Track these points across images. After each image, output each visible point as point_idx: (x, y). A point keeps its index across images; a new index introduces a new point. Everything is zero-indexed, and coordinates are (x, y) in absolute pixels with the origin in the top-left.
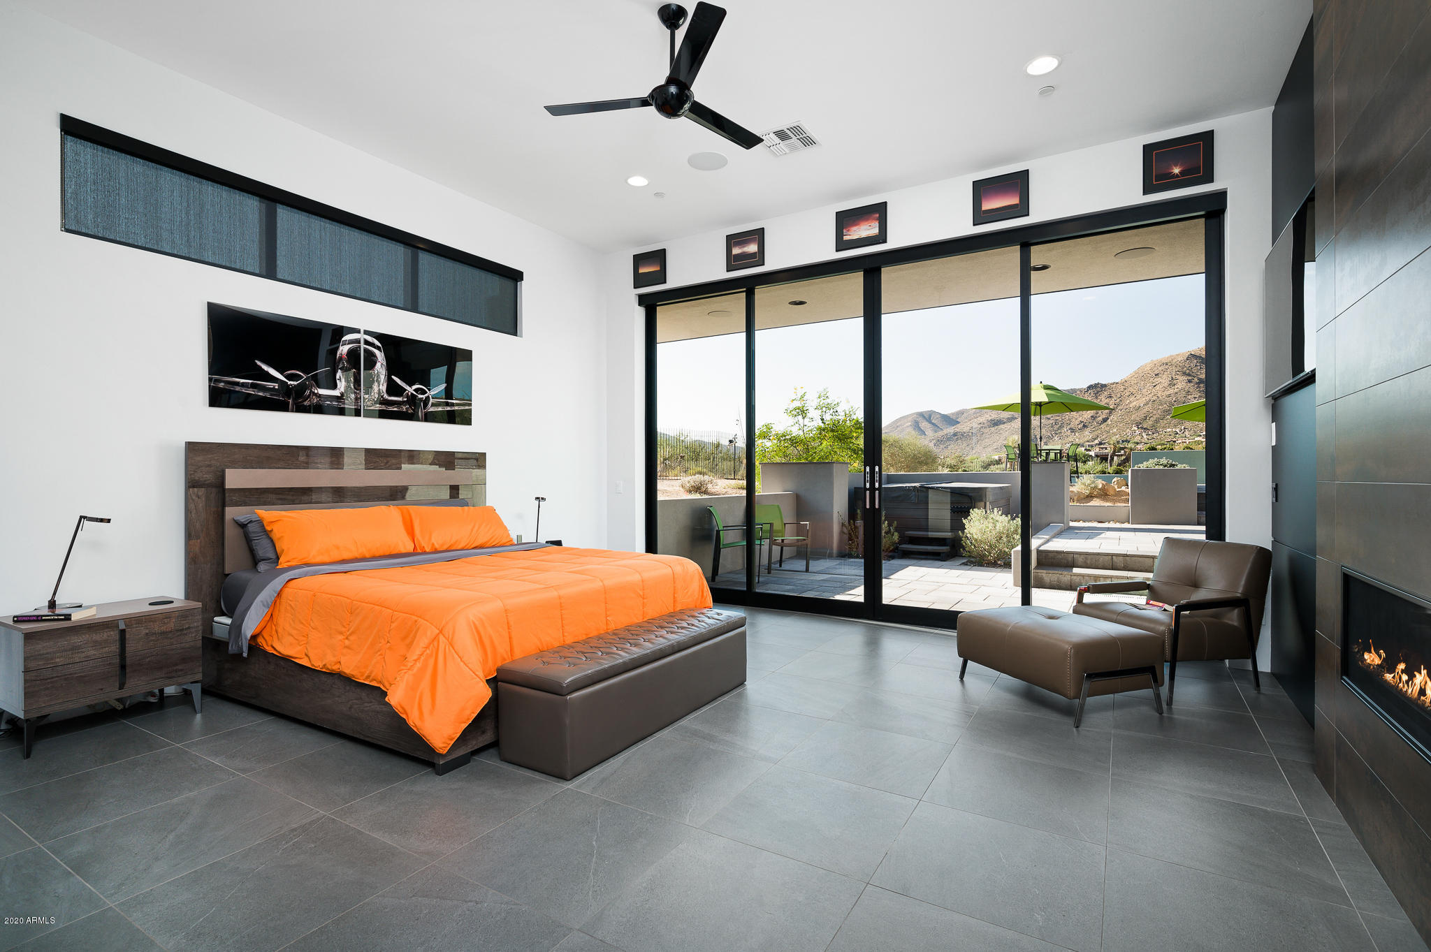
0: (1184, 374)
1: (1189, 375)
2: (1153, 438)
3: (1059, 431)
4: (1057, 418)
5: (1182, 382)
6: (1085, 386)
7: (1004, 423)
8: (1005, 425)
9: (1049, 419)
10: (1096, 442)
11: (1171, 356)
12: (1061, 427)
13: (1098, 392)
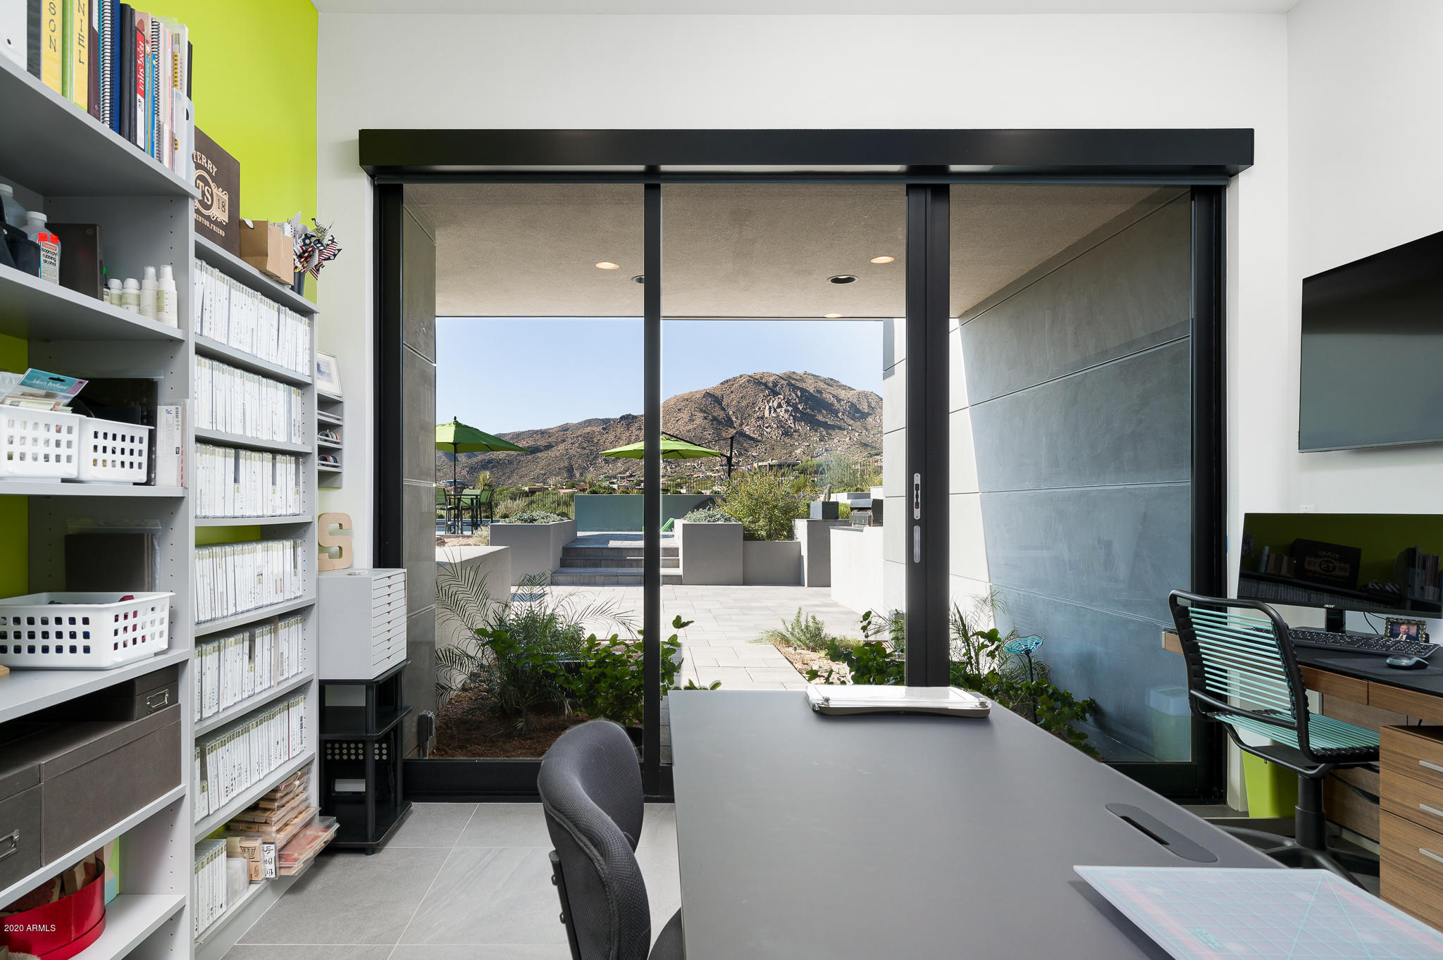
0: (701, 411)
1: (705, 412)
2: (676, 472)
3: (594, 462)
4: (593, 448)
5: (699, 417)
6: (618, 417)
7: (541, 451)
8: (542, 454)
9: (585, 448)
10: (628, 474)
11: (691, 393)
12: (596, 458)
13: (629, 423)
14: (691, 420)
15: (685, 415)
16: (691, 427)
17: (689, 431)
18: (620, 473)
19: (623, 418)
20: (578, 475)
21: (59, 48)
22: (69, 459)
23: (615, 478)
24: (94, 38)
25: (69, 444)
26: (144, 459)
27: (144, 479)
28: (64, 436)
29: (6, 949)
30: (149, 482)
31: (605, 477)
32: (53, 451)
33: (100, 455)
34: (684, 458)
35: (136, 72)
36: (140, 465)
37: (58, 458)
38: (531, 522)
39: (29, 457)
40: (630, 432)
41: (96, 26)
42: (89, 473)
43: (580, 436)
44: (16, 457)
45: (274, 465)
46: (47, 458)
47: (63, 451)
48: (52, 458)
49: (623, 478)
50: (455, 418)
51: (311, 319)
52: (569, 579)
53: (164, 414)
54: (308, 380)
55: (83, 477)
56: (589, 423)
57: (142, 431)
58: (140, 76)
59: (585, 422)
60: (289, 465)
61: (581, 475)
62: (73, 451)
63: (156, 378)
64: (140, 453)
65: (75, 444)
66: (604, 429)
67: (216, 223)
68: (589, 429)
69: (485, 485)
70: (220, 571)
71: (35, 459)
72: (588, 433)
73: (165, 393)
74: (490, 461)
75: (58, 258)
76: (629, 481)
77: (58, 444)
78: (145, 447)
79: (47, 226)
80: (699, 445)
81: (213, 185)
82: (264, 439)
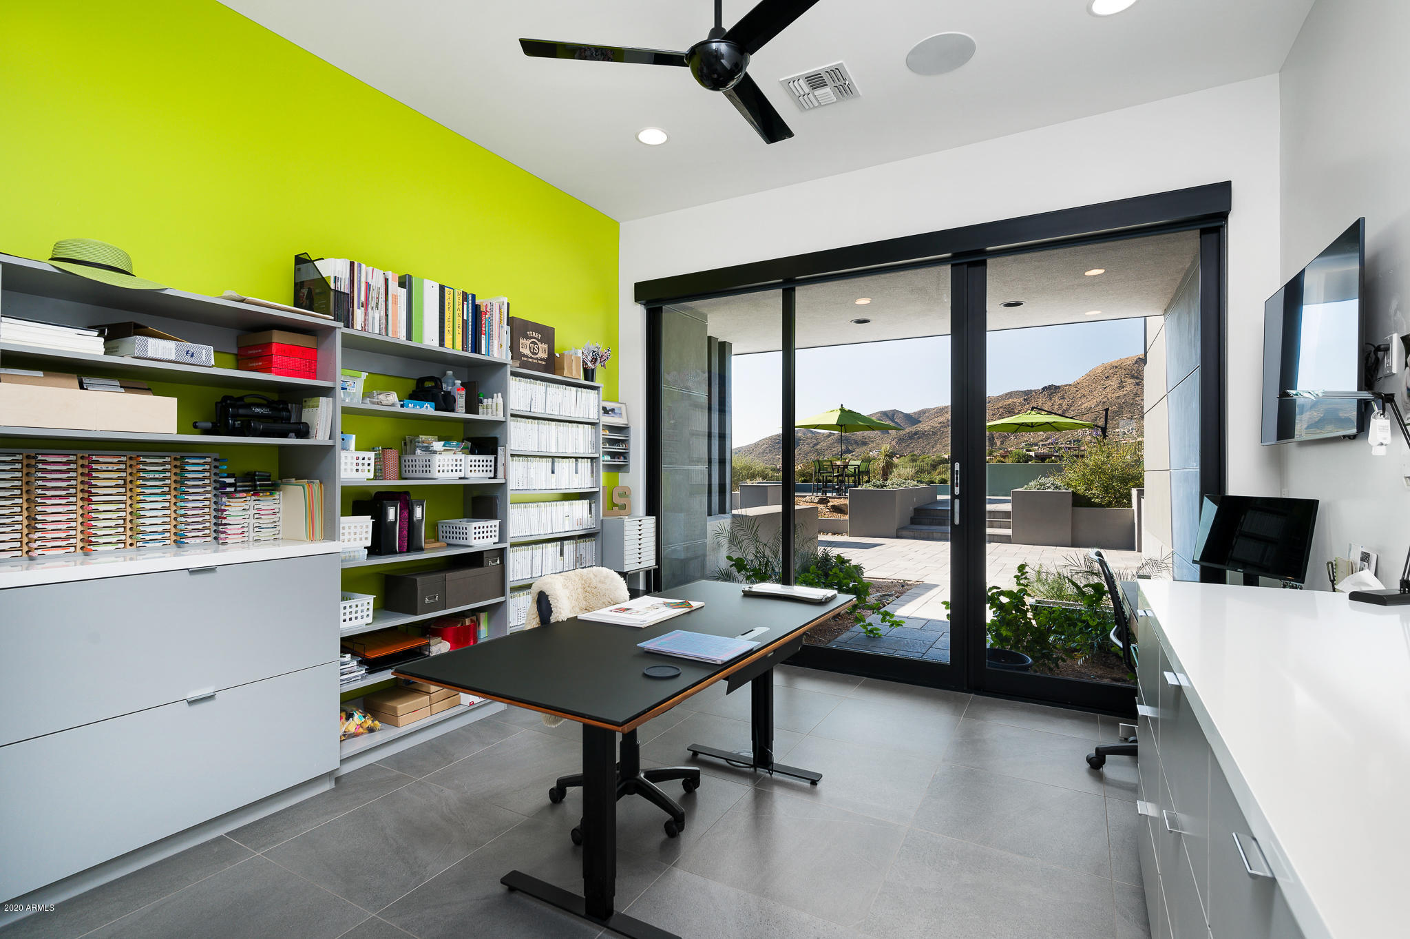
0: (1133, 377)
1: (1137, 378)
5: (1130, 385)
13: (1052, 393)
14: (1121, 387)
15: (1114, 383)
16: (1120, 393)
17: (1118, 398)
18: (1042, 441)
19: (1044, 389)
20: (998, 443)
21: (451, 333)
22: (460, 471)
23: (1036, 445)
24: (465, 322)
25: (461, 465)
26: (492, 469)
27: (493, 476)
28: (459, 463)
29: (440, 638)
30: (495, 477)
31: (1026, 445)
32: (454, 468)
33: (473, 468)
34: (1059, 431)
35: (481, 326)
36: (491, 471)
37: (456, 471)
38: (882, 487)
39: (445, 471)
40: (1052, 402)
41: (465, 318)
42: (469, 475)
43: (1001, 407)
44: (441, 471)
45: (576, 465)
46: (452, 471)
47: (458, 468)
48: (454, 471)
49: (1045, 445)
50: (842, 405)
51: (599, 391)
52: (912, 534)
53: (500, 450)
54: (597, 421)
55: (467, 477)
56: (1010, 395)
57: (492, 458)
58: (483, 329)
59: (1006, 394)
60: (586, 464)
61: (1002, 443)
62: (462, 468)
63: (498, 436)
64: (491, 466)
65: (463, 465)
66: (1025, 400)
67: (541, 359)
68: (1010, 401)
69: (886, 455)
70: (543, 514)
71: (448, 471)
72: (1009, 404)
73: (501, 442)
74: (916, 433)
75: (464, 396)
76: (1050, 448)
77: (456, 465)
78: (493, 463)
79: (461, 384)
80: (1071, 418)
81: (539, 343)
82: (570, 451)
